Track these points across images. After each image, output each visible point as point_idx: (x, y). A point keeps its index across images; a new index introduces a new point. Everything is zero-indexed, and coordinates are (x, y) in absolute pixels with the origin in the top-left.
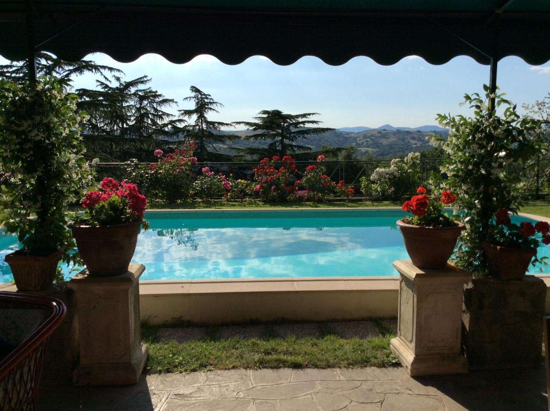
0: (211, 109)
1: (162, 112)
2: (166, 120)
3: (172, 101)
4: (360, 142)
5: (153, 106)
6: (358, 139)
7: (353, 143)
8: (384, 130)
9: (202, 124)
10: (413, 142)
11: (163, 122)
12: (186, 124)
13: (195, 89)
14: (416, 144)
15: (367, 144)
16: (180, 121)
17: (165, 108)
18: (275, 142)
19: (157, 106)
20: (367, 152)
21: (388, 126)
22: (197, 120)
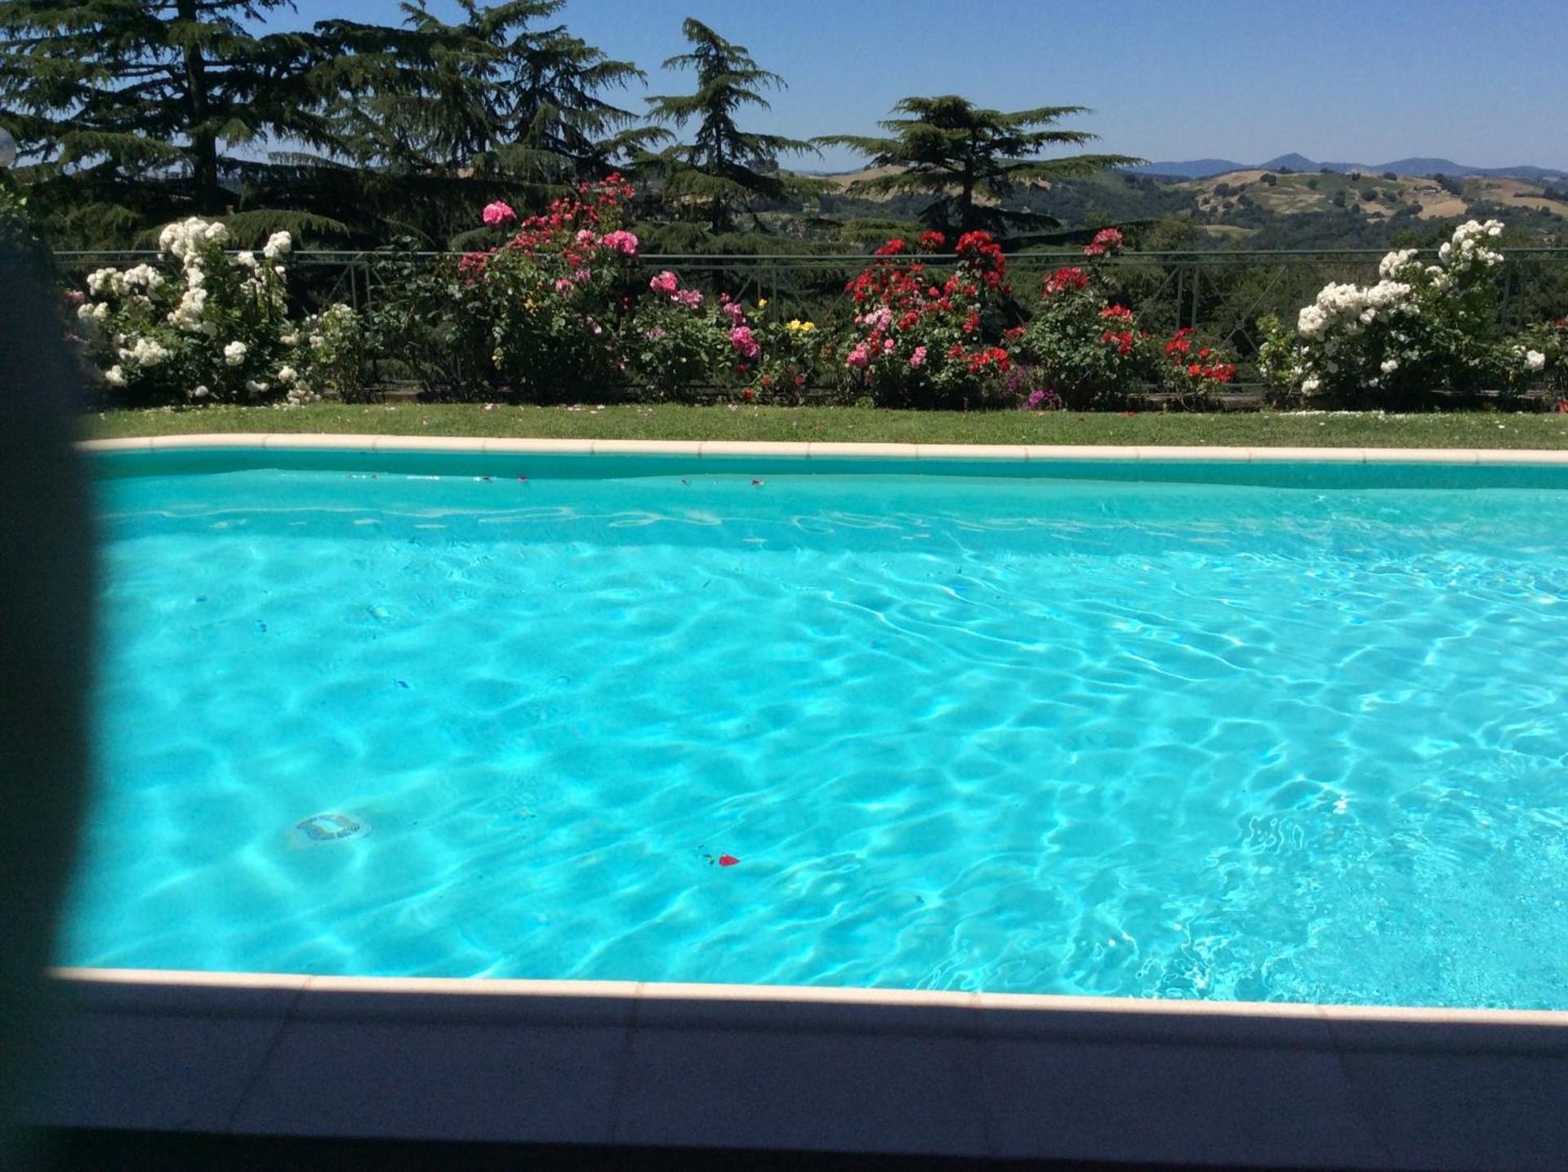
0: (747, 95)
1: (598, 104)
2: (612, 131)
3: (629, 68)
4: (1206, 208)
5: (571, 84)
6: (1200, 199)
7: (1183, 208)
8: (1283, 171)
9: (718, 142)
10: (1371, 207)
11: (602, 138)
12: (672, 143)
13: (699, 31)
14: (1378, 215)
15: (1226, 213)
16: (653, 133)
17: (606, 93)
18: (944, 202)
19: (582, 86)
20: (1225, 237)
21: (1295, 157)
22: (704, 129)
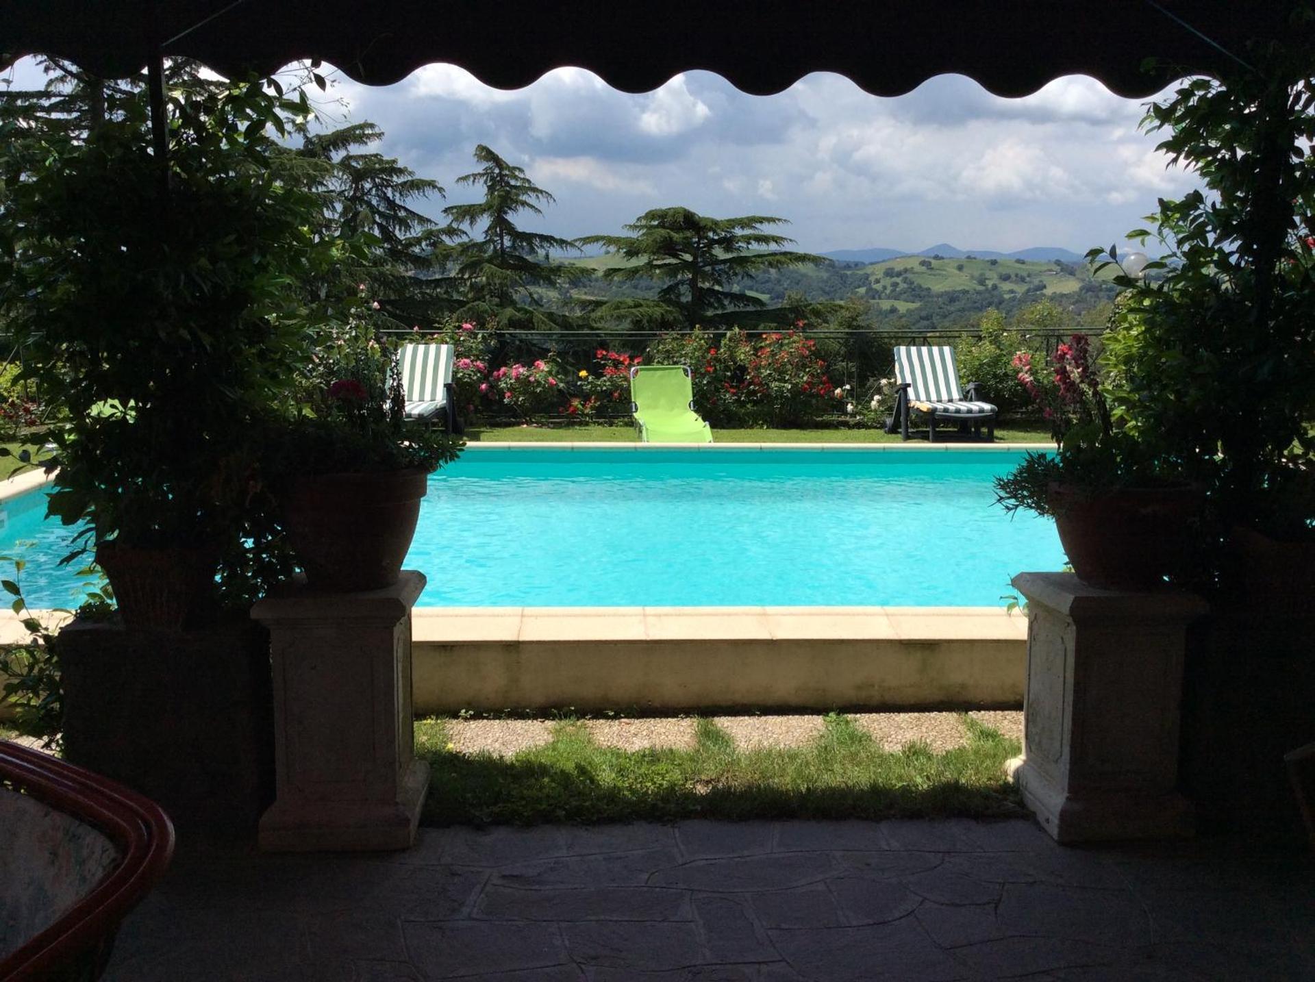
0: (524, 204)
1: (406, 209)
2: (417, 230)
3: (432, 184)
4: (878, 287)
5: (385, 194)
6: (872, 279)
7: (859, 287)
8: (937, 257)
9: (502, 239)
10: (1006, 286)
11: (408, 235)
12: (465, 239)
13: (486, 154)
14: (1012, 291)
15: (893, 291)
16: (450, 232)
17: (415, 203)
18: (677, 284)
19: (394, 196)
20: (893, 310)
21: (945, 246)
22: (489, 229)
